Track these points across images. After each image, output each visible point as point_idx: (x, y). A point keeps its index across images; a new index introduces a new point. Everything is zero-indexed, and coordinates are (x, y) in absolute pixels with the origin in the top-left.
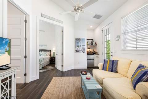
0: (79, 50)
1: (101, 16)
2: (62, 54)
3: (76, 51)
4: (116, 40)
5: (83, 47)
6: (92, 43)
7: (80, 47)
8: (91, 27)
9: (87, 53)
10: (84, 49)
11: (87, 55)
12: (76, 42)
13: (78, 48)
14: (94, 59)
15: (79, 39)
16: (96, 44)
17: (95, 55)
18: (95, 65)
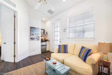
0: (34, 38)
1: (53, 13)
2: (15, 43)
3: (31, 39)
4: (63, 31)
5: (38, 35)
6: (44, 32)
7: (35, 35)
8: (44, 19)
9: (41, 41)
10: (39, 37)
11: (41, 42)
12: (31, 30)
13: (33, 36)
14: (46, 45)
15: (34, 28)
16: (47, 33)
17: (47, 42)
18: (47, 50)
